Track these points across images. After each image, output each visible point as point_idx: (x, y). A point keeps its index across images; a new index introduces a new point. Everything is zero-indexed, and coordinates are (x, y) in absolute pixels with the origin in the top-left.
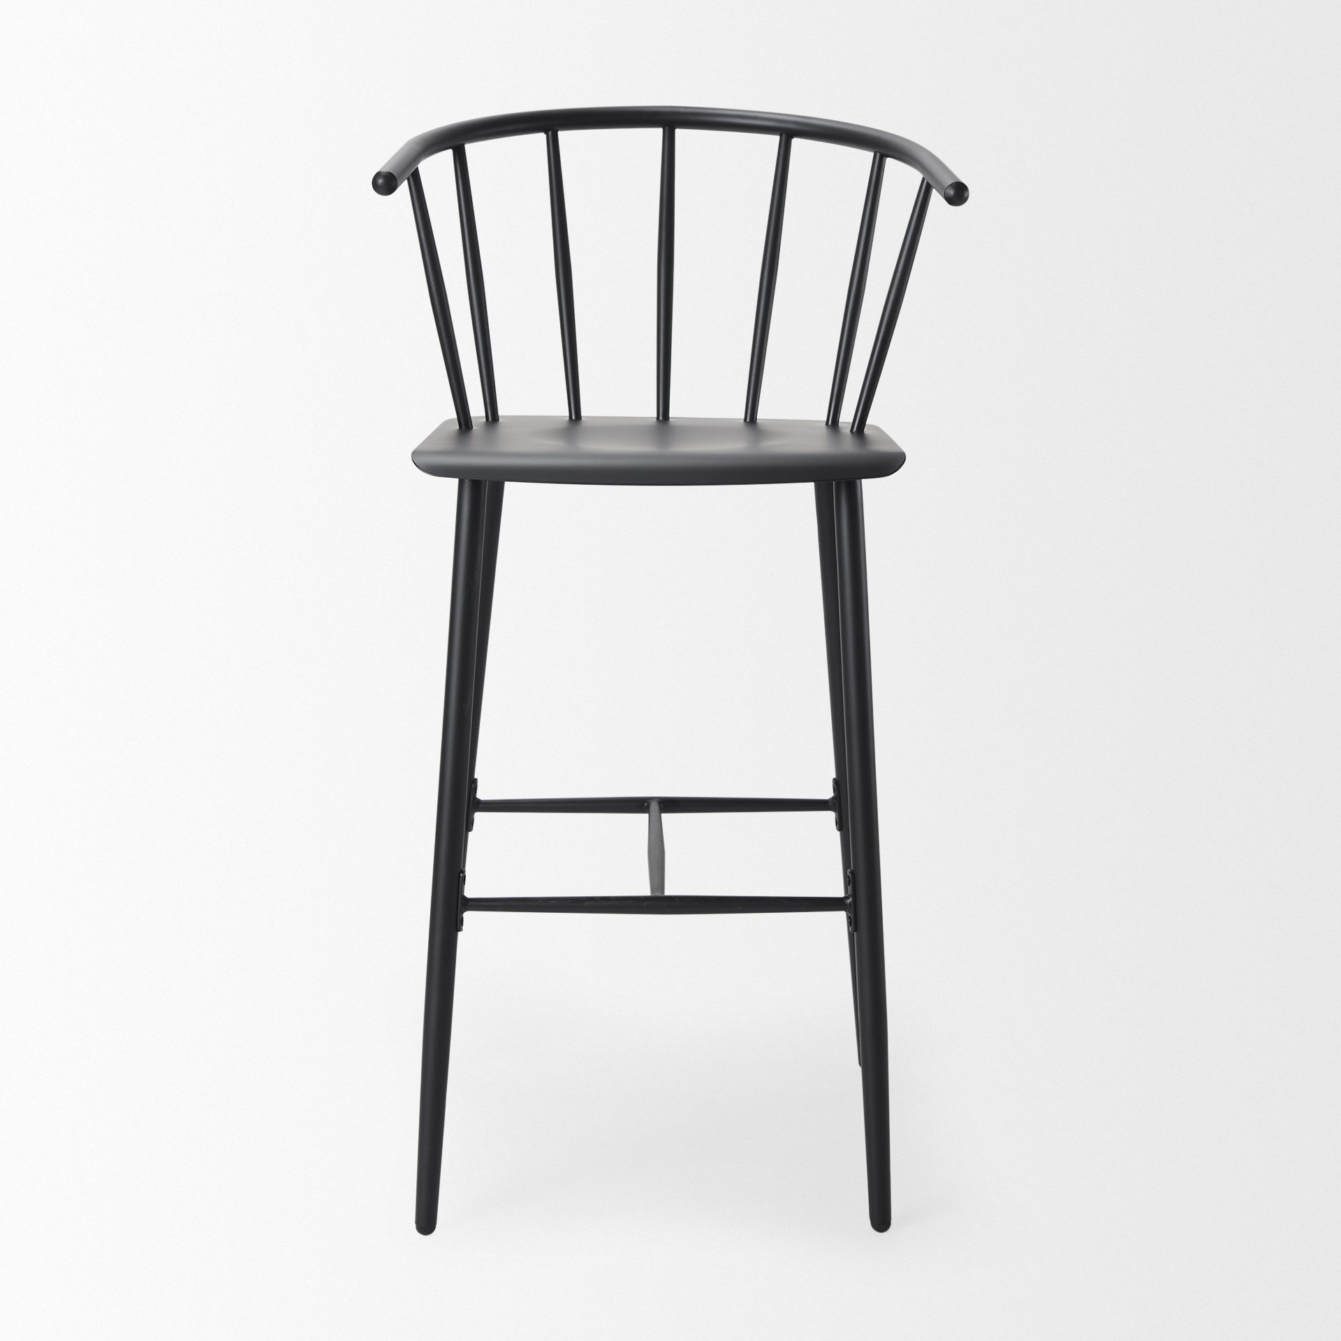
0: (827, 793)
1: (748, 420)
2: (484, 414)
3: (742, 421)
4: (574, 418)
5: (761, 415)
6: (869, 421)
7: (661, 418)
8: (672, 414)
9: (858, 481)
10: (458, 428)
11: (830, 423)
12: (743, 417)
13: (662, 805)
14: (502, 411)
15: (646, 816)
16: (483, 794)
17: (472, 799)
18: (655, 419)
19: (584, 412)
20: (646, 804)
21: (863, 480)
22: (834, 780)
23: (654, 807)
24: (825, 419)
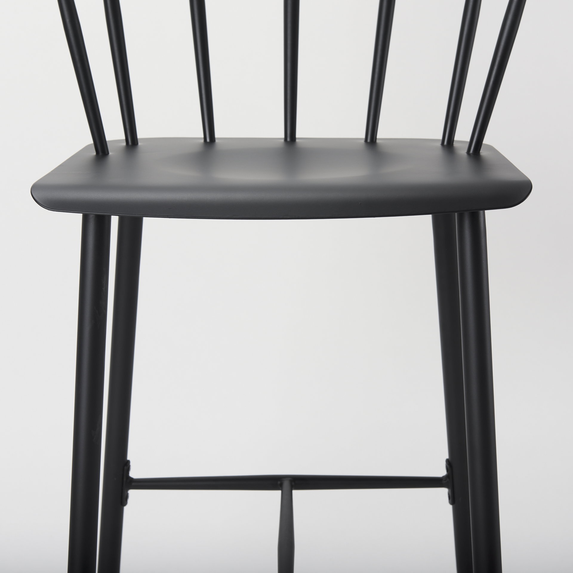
0: (441, 472)
1: (369, 141)
2: (124, 137)
3: (363, 141)
4: (208, 140)
5: (380, 135)
6: (486, 141)
7: (288, 139)
8: (298, 135)
9: (481, 212)
10: (95, 153)
11: (445, 143)
12: (363, 136)
13: (293, 483)
14: (141, 133)
15: (279, 492)
16: (135, 473)
17: (125, 479)
18: (283, 141)
19: (218, 134)
20: (279, 482)
21: (486, 212)
22: (447, 461)
23: (286, 484)
24: (441, 137)
